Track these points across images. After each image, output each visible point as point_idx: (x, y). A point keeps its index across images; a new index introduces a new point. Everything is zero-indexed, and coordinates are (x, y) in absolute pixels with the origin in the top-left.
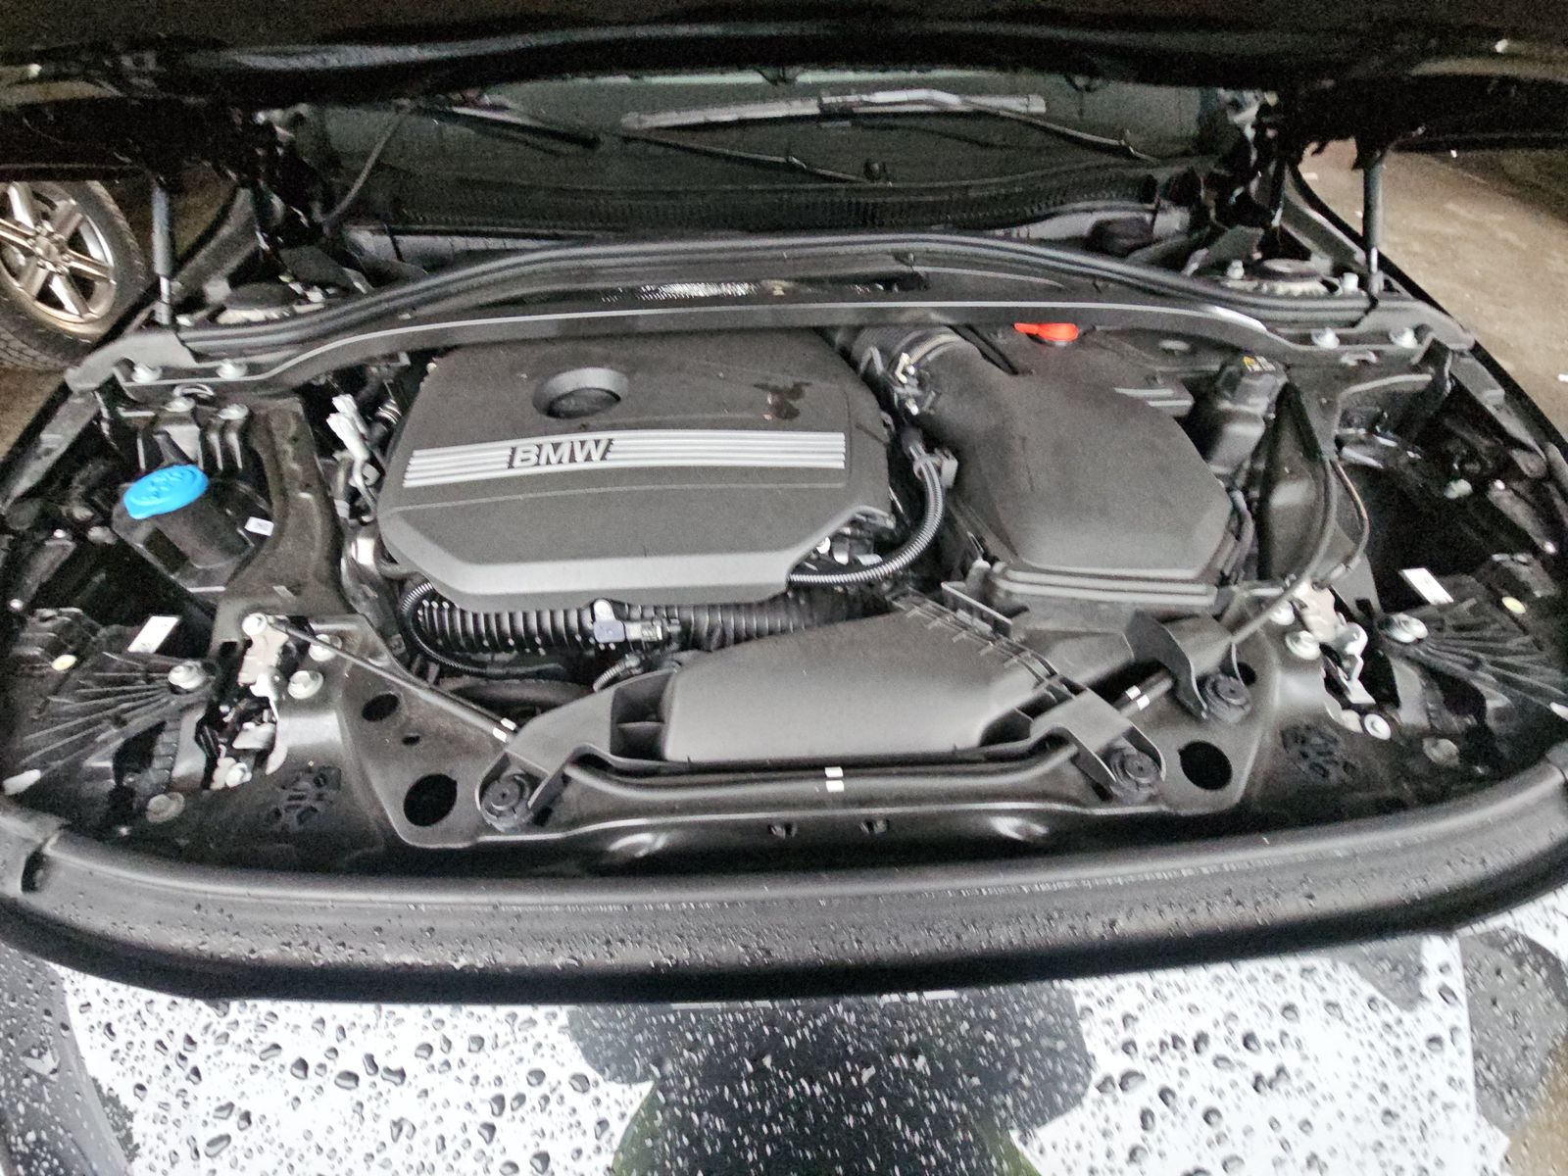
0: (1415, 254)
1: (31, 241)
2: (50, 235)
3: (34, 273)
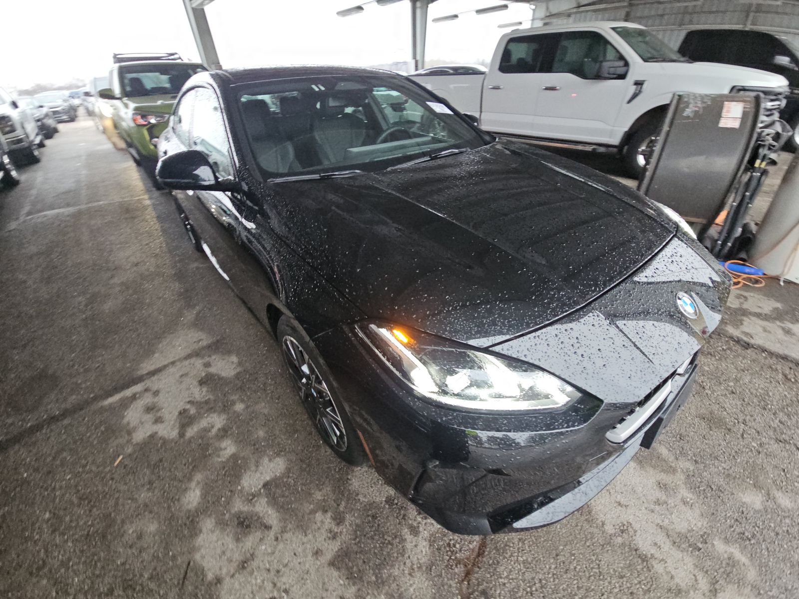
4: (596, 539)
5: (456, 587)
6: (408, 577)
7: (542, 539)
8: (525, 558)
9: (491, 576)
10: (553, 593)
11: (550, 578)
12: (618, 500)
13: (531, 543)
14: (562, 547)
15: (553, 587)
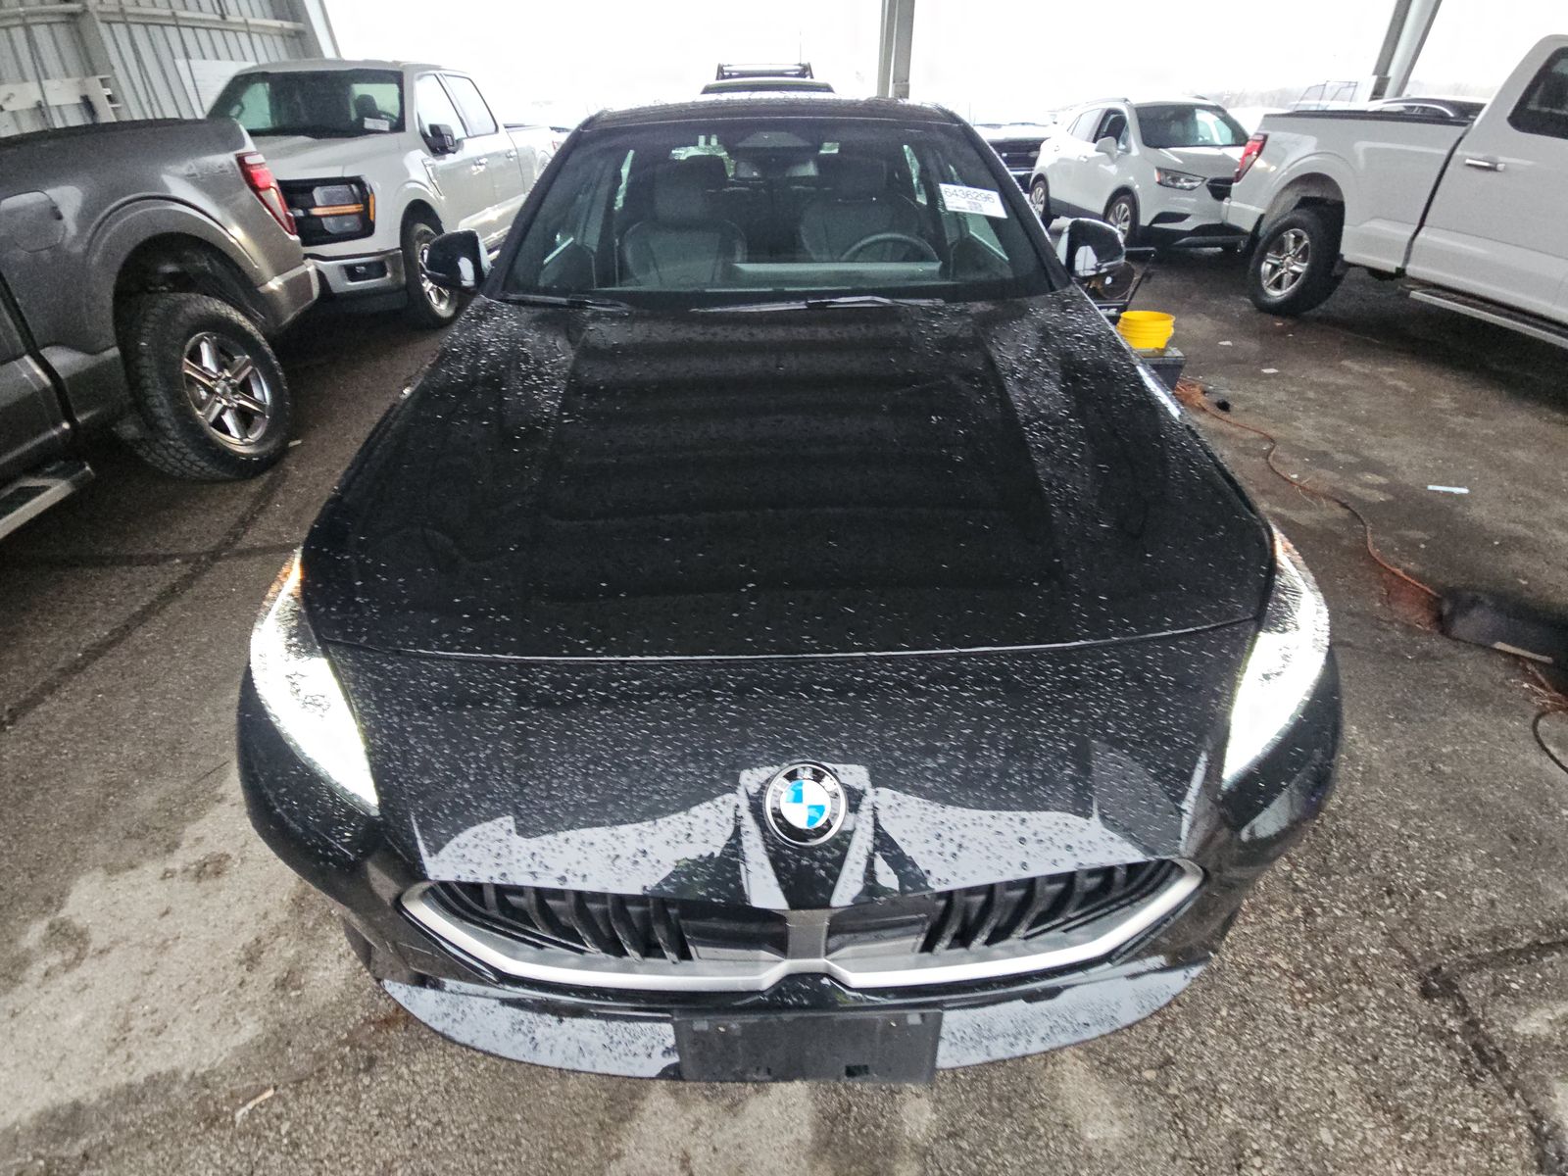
0: (1309, 399)
1: (213, 382)
2: (227, 379)
3: (212, 407)
4: (575, 1163)
5: (357, 1021)
6: (335, 958)
7: (512, 1079)
8: (461, 1076)
9: (402, 1052)
10: (429, 1156)
11: (452, 1135)
12: (691, 1152)
13: (494, 1068)
14: (519, 1117)
15: (439, 1148)
